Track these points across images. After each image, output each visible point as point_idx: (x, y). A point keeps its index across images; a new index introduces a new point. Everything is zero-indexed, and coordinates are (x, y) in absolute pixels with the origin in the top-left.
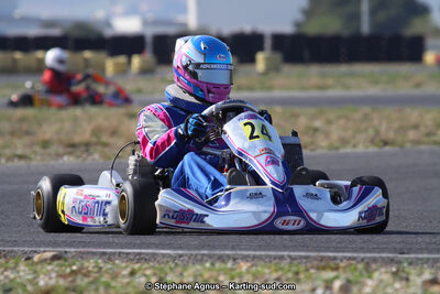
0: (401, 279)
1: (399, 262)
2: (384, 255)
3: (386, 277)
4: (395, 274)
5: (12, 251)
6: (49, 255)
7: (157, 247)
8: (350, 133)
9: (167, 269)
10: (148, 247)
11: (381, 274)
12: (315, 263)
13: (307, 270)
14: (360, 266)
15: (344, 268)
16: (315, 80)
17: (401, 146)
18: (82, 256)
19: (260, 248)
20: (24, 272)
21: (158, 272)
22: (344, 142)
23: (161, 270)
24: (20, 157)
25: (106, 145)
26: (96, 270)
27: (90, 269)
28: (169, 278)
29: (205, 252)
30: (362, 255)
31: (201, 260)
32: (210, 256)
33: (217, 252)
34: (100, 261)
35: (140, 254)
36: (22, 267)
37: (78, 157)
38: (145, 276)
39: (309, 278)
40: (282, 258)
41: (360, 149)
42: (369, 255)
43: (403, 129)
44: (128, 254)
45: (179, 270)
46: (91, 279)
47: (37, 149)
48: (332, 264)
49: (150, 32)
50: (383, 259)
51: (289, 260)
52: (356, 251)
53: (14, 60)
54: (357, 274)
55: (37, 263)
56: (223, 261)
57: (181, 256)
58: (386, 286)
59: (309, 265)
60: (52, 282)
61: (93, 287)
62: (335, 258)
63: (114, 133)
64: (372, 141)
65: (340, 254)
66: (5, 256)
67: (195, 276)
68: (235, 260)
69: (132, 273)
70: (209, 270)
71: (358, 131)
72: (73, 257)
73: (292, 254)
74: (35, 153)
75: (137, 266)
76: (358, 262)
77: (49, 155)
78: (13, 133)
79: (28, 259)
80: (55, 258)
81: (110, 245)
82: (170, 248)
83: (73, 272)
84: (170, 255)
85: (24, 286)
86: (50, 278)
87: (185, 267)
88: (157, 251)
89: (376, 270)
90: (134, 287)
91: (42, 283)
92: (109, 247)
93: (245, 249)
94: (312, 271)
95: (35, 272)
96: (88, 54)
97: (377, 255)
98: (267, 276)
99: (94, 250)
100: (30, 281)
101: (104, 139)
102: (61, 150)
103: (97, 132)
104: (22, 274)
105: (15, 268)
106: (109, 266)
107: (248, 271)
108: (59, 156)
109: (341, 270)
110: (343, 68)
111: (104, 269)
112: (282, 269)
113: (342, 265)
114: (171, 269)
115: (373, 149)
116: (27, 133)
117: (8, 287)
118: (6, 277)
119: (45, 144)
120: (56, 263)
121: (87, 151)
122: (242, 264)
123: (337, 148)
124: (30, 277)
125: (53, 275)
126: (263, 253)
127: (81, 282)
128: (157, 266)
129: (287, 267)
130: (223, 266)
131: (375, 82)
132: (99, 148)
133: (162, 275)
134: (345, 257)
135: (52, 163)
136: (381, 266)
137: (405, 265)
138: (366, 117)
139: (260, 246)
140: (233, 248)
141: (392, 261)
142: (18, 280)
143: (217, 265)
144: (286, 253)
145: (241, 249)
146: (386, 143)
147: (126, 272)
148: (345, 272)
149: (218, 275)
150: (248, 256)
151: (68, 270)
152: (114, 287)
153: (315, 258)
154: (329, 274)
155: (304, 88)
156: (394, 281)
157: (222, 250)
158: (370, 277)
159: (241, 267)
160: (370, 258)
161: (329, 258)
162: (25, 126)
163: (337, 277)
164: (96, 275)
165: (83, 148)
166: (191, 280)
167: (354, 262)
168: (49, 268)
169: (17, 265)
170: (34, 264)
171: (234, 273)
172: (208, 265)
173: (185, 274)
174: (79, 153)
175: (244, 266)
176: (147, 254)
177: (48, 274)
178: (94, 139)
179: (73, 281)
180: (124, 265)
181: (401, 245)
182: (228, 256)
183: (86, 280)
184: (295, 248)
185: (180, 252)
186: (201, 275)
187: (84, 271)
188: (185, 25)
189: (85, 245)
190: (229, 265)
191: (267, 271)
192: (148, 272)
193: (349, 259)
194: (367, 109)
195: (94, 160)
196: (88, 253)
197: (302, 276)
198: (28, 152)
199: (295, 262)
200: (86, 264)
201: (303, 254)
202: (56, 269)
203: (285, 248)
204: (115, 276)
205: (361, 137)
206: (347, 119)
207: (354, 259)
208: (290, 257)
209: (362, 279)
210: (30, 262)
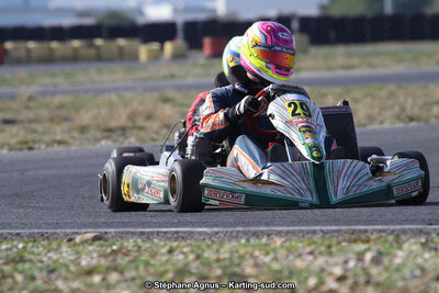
0: (431, 249)
1: (428, 233)
2: (413, 227)
3: (416, 248)
4: (424, 245)
5: (55, 233)
6: (90, 236)
7: (194, 225)
8: (377, 110)
9: (204, 246)
10: (185, 225)
11: (410, 245)
12: (347, 236)
13: (339, 243)
14: (391, 238)
15: (375, 240)
16: (341, 60)
17: (427, 121)
18: (122, 236)
19: (293, 223)
20: (66, 253)
21: (195, 249)
22: (371, 119)
23: (199, 247)
24: (60, 143)
25: (141, 128)
26: (135, 249)
27: (130, 248)
28: (206, 255)
29: (241, 229)
30: (392, 227)
31: (236, 237)
32: (245, 233)
33: (252, 229)
34: (139, 240)
35: (177, 232)
36: (64, 248)
37: (115, 141)
38: (183, 253)
39: (342, 251)
40: (314, 232)
41: (387, 125)
42: (398, 227)
43: (428, 105)
44: (165, 233)
45: (215, 247)
46: (131, 258)
47: (76, 134)
48: (363, 237)
49: (180, 19)
50: (412, 230)
51: (321, 234)
52: (386, 224)
53: (51, 50)
54: (387, 245)
55: (79, 245)
56: (258, 237)
57: (217, 233)
58: (415, 257)
59: (341, 238)
60: (94, 262)
61: (133, 265)
62: (366, 231)
63: (149, 117)
64: (398, 118)
65: (370, 228)
66: (48, 238)
67: (231, 253)
68: (269, 235)
69: (171, 251)
70: (245, 246)
71: (383, 108)
72: (113, 237)
73: (324, 228)
74: (74, 138)
75: (175, 244)
76: (389, 234)
77: (88, 140)
78: (52, 120)
79: (70, 240)
80: (96, 239)
81: (149, 225)
82: (206, 226)
83: (113, 251)
84: (206, 233)
85: (67, 266)
86: (92, 258)
87: (221, 244)
88: (194, 229)
89: (405, 241)
90: (173, 264)
91: (84, 263)
92: (147, 227)
93: (279, 225)
94: (344, 244)
95: (77, 253)
96: (121, 42)
97: (406, 227)
98: (301, 250)
99: (133, 230)
100: (72, 262)
101: (140, 122)
102: (99, 135)
103: (132, 117)
104: (64, 255)
105: (57, 250)
106: (147, 245)
107: (282, 246)
108: (97, 140)
109: (372, 243)
110: (369, 48)
111: (143, 248)
112: (315, 243)
113: (373, 237)
114: (208, 246)
115: (400, 125)
116: (66, 119)
117: (52, 268)
118: (50, 258)
119: (83, 129)
120: (97, 243)
121: (124, 134)
122: (276, 239)
123: (364, 125)
124: (72, 257)
125: (95, 255)
126: (296, 228)
127: (122, 261)
128: (194, 243)
129: (319, 241)
130: (257, 242)
131: (400, 61)
132: (135, 132)
133: (200, 252)
134: (375, 230)
135: (91, 147)
136: (411, 237)
137: (434, 235)
138: (392, 95)
139: (293, 222)
140: (267, 224)
141: (421, 231)
142: (61, 261)
143: (253, 241)
144: (318, 228)
145: (274, 225)
146: (411, 119)
147: (164, 250)
148: (376, 244)
149: (254, 251)
150: (282, 231)
151: (109, 250)
152: (154, 265)
153: (346, 232)
154: (361, 247)
155: (330, 68)
156: (424, 251)
157: (257, 226)
158: (400, 248)
159: (275, 242)
160: (400, 230)
161: (360, 231)
162: (63, 113)
163: (368, 250)
164: (136, 254)
165: (120, 133)
166: (227, 256)
167: (384, 234)
168: (91, 248)
169: (59, 246)
170: (76, 245)
171: (269, 248)
172: (243, 241)
173: (222, 251)
174: (115, 137)
175: (278, 241)
176: (184, 232)
177: (89, 254)
178: (130, 124)
179: (114, 260)
180: (162, 243)
181: (430, 216)
182: (262, 232)
183: (127, 259)
184: (327, 223)
185: (216, 229)
186: (237, 251)
187: (124, 251)
188: (214, 11)
189: (124, 225)
190: (264, 240)
191: (300, 245)
192: (185, 250)
193: (380, 231)
194: (392, 87)
195: (130, 143)
196: (127, 233)
197: (334, 249)
198: (66, 137)
199: (328, 236)
200: (126, 244)
201: (334, 228)
202: (98, 249)
203: (318, 222)
204: (154, 255)
205: (388, 114)
206: (373, 96)
207: (384, 231)
208: (322, 231)
209: (392, 251)
210: (72, 243)
